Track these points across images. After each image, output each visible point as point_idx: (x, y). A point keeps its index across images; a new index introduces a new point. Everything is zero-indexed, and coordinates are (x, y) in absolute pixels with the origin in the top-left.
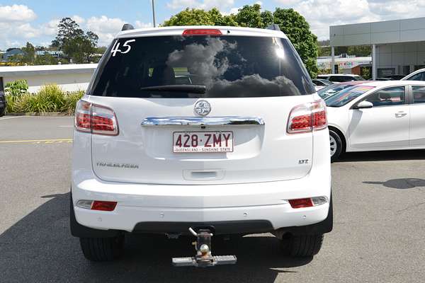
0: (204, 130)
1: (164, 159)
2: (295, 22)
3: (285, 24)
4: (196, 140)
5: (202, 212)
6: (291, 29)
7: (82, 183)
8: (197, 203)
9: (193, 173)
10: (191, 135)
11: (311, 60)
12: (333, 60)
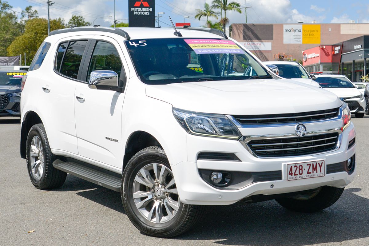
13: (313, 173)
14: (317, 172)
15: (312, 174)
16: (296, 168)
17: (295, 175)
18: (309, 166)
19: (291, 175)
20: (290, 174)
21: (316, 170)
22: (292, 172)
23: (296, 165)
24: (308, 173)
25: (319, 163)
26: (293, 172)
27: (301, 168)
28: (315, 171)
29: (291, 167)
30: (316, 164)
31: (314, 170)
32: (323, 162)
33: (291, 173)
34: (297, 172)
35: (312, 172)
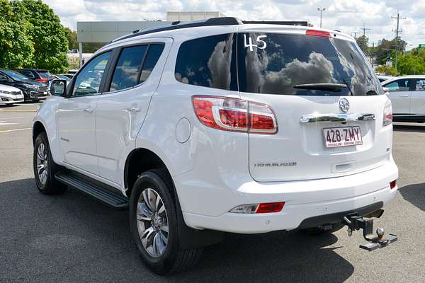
0: (344, 125)
1: (317, 155)
2: (46, 15)
3: (34, 16)
4: (339, 135)
5: (354, 201)
6: (42, 22)
7: (242, 186)
8: (349, 193)
9: (337, 166)
10: (335, 130)
11: (63, 54)
12: (81, 56)
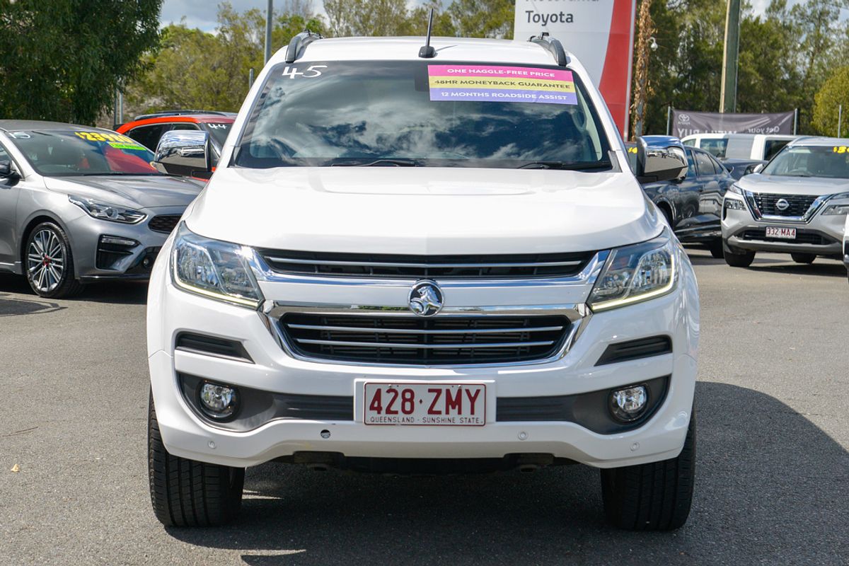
13: (447, 413)
14: (460, 413)
15: (443, 415)
16: (392, 394)
17: (388, 411)
18: (435, 394)
19: (376, 412)
20: (372, 408)
21: (457, 407)
22: (379, 404)
23: (394, 387)
24: (431, 411)
25: (468, 391)
26: (384, 405)
27: (408, 396)
28: (454, 408)
29: (379, 392)
30: (460, 392)
31: (450, 407)
32: (482, 388)
33: (376, 405)
34: (397, 406)
35: (444, 411)
